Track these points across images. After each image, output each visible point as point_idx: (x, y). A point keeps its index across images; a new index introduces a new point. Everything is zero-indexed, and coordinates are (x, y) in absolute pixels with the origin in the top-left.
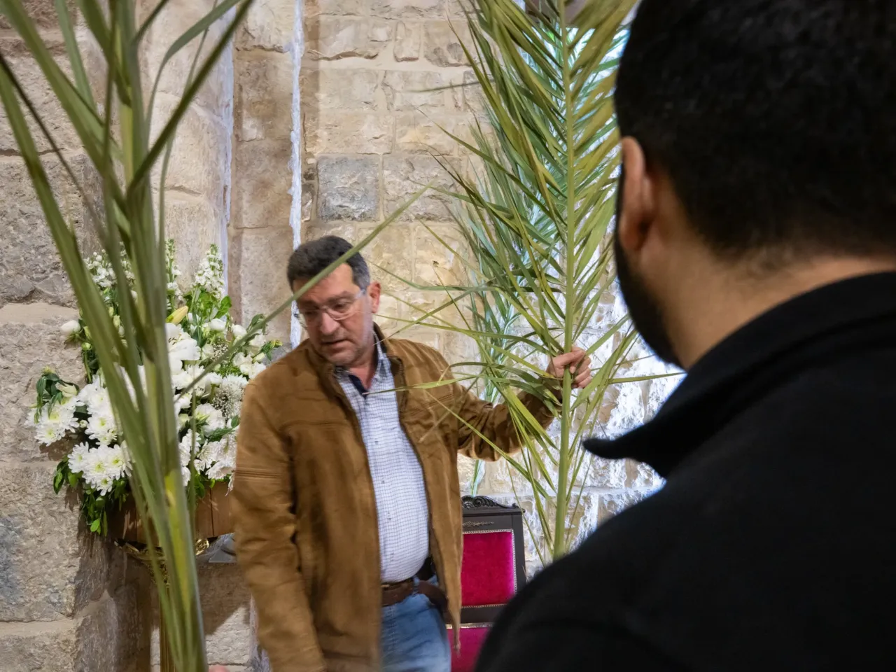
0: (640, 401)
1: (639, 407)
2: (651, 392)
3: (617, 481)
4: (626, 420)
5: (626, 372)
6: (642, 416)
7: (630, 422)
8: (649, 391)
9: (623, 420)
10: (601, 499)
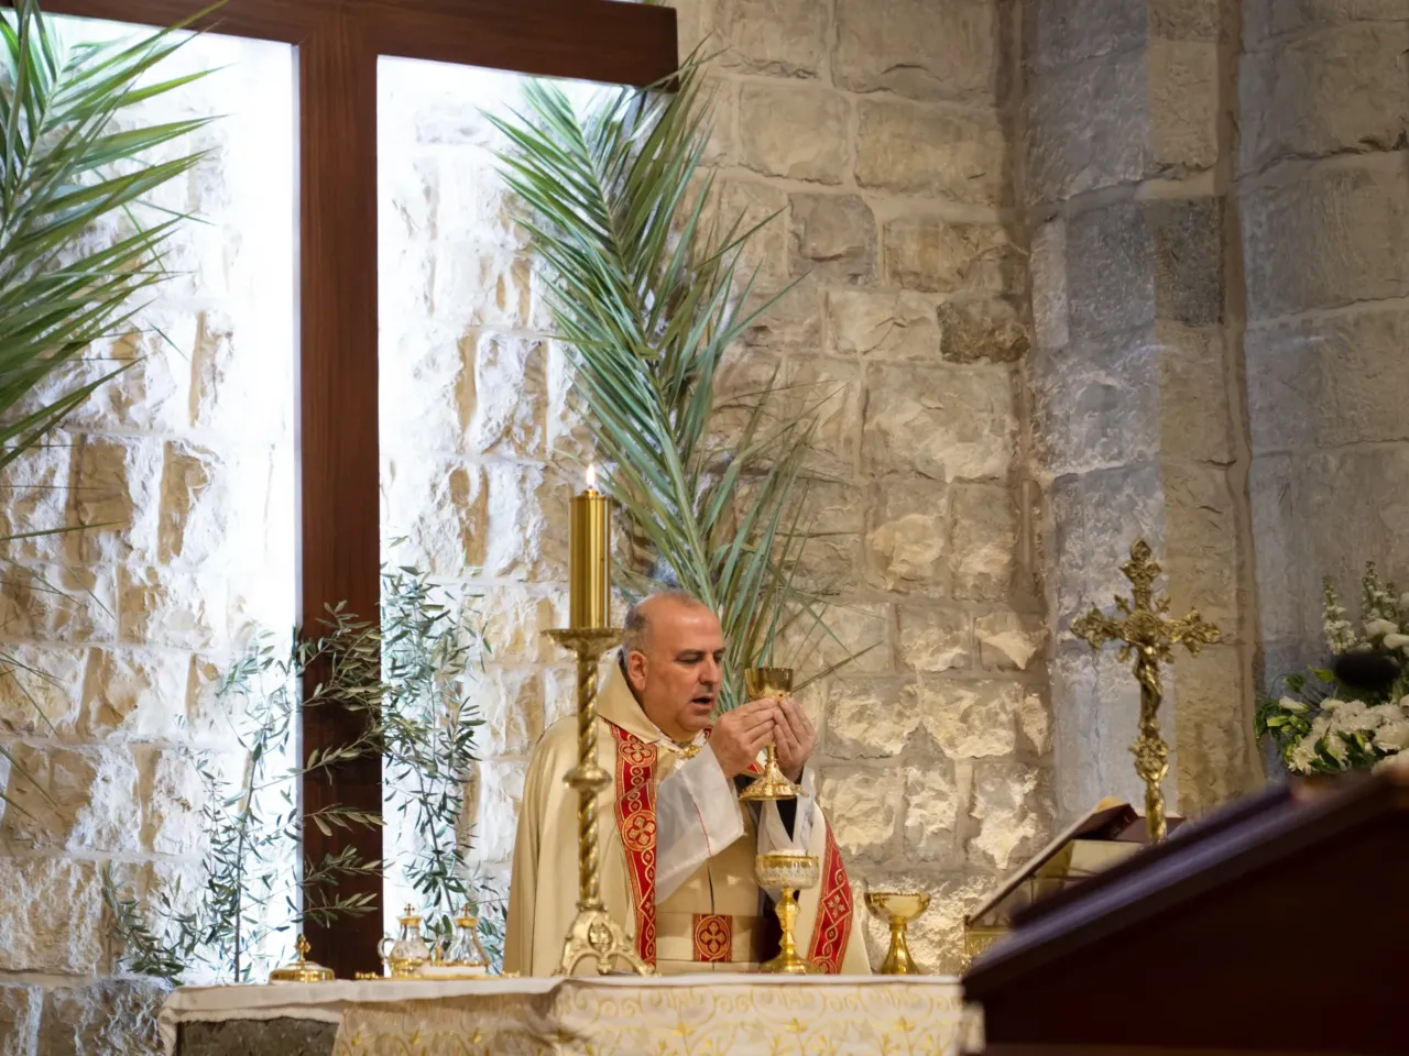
0: (135, 794)
1: (131, 807)
2: (158, 777)
3: (82, 960)
4: (104, 832)
5: (109, 732)
6: (137, 826)
7: (113, 837)
8: (154, 774)
9: (99, 832)
10: (49, 998)
